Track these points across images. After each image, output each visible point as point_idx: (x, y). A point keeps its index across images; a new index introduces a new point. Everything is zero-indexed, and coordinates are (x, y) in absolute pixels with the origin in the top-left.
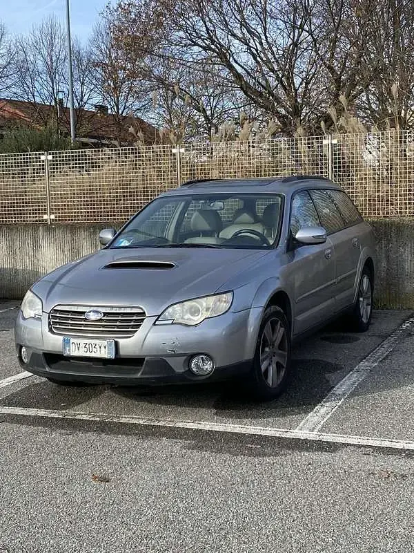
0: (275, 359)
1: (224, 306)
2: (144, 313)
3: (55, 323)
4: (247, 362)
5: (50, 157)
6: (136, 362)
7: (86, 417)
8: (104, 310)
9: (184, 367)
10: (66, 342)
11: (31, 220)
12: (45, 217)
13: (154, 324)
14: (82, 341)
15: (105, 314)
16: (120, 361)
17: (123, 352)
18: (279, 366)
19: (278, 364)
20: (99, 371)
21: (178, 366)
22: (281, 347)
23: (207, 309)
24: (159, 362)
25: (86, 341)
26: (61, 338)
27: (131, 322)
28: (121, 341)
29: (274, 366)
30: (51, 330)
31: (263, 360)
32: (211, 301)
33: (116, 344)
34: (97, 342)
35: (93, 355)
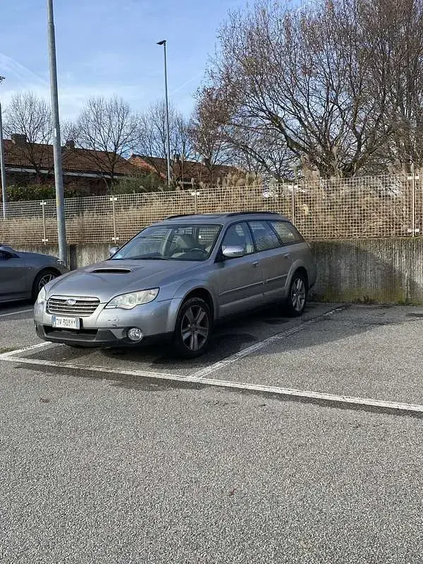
0: (197, 332)
1: (152, 297)
2: (99, 301)
3: (50, 307)
4: (169, 333)
5: (116, 199)
6: (93, 331)
7: (71, 366)
8: (76, 299)
9: (123, 335)
10: (54, 319)
11: (105, 240)
12: (113, 239)
13: (104, 308)
14: (62, 318)
15: (77, 301)
16: (83, 331)
17: (86, 325)
18: (200, 338)
19: (199, 336)
20: (74, 337)
21: (119, 335)
22: (202, 324)
23: (139, 299)
24: (107, 332)
25: (64, 318)
26: (51, 316)
27: (92, 306)
28: (84, 319)
29: (196, 337)
30: (47, 311)
31: (184, 333)
32: (142, 294)
33: (81, 320)
34: (70, 319)
35: (68, 327)
